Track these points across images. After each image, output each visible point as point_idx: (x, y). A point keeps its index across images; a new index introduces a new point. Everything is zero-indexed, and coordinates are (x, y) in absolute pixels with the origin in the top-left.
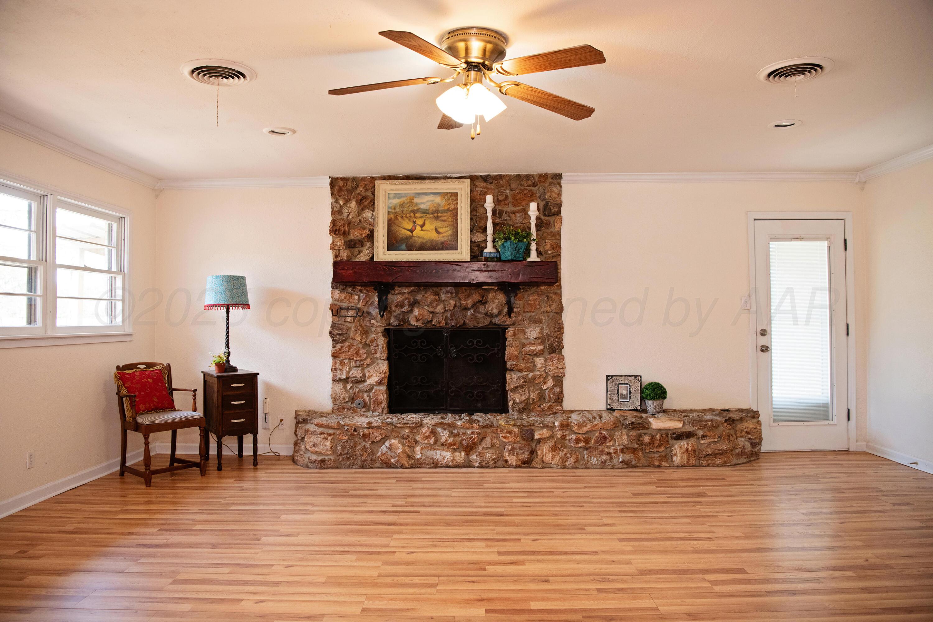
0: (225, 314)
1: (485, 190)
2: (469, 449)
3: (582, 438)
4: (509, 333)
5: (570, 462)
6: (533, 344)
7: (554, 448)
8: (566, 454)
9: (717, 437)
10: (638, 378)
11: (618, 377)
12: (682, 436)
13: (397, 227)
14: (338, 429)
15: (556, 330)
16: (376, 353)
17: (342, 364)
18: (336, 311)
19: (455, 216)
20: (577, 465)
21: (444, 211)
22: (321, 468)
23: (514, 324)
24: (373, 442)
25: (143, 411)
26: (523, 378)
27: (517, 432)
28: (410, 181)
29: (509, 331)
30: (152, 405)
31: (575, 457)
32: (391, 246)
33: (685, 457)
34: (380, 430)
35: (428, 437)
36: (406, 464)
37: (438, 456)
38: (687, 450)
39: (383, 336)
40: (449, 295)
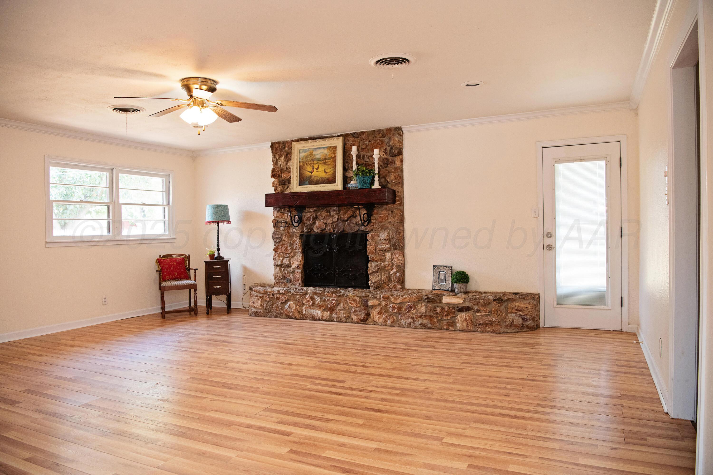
0: (217, 227)
1: (354, 142)
2: (332, 310)
3: (396, 306)
4: (369, 237)
5: (389, 322)
6: (384, 244)
7: (380, 313)
8: (387, 317)
9: (488, 311)
10: (451, 268)
11: (439, 267)
12: (463, 309)
13: (304, 171)
14: (265, 294)
15: (397, 234)
16: (296, 249)
17: (279, 256)
18: (276, 224)
19: (335, 161)
20: (393, 324)
21: (329, 159)
22: (256, 316)
23: (372, 230)
24: (281, 302)
25: (168, 279)
26: (378, 266)
27: (358, 301)
28: (313, 141)
29: (369, 235)
30: (173, 276)
31: (393, 319)
32: (301, 183)
33: (465, 324)
34: (284, 295)
35: (309, 301)
36: (298, 317)
37: (315, 313)
38: (466, 319)
39: (299, 238)
40: (335, 212)
